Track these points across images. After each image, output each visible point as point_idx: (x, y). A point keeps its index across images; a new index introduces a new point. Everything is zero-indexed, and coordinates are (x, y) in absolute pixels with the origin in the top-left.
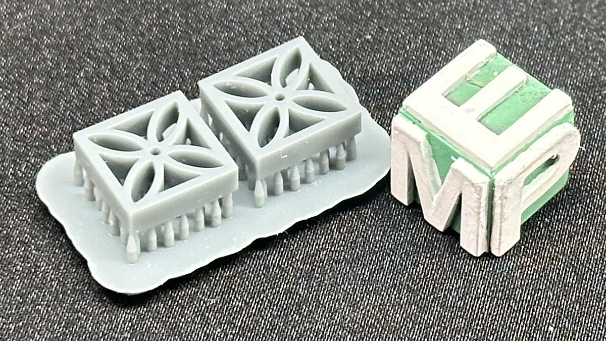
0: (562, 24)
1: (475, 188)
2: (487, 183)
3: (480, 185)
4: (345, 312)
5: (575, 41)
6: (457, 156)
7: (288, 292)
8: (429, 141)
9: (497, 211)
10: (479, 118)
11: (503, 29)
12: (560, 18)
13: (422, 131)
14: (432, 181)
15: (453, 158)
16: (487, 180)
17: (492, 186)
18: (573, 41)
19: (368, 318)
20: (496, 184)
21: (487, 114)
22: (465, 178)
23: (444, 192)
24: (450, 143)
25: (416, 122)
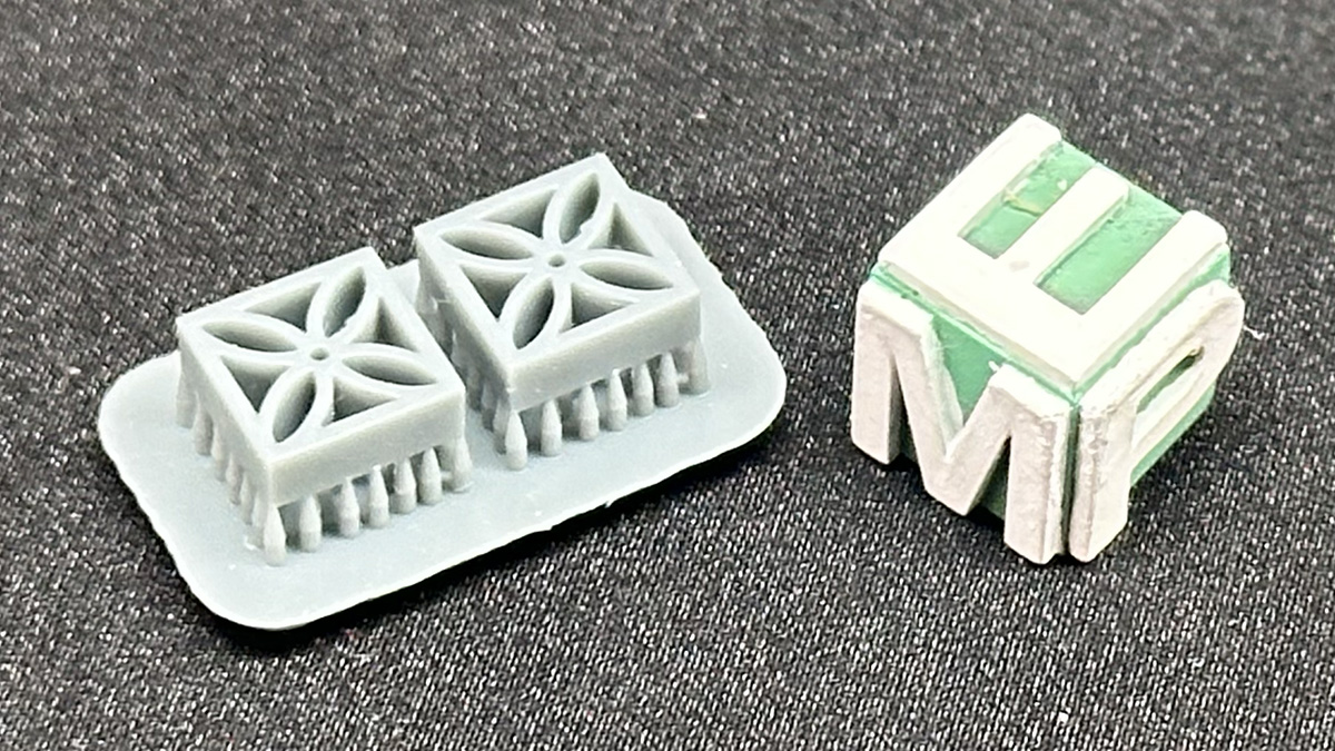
0: (1104, 91)
1: (1042, 426)
2: (1067, 415)
3: (1053, 419)
4: (639, 685)
5: (1130, 127)
6: (1000, 361)
7: (521, 641)
8: (938, 332)
9: (1084, 469)
10: (1039, 280)
11: (981, 102)
12: (1101, 79)
13: (923, 312)
14: (943, 413)
15: (992, 365)
16: (1067, 409)
17: (1076, 421)
18: (1126, 126)
19: (685, 698)
20: (1082, 414)
21: (1054, 271)
22: (1018, 406)
23: (971, 434)
24: (983, 336)
25: (909, 294)
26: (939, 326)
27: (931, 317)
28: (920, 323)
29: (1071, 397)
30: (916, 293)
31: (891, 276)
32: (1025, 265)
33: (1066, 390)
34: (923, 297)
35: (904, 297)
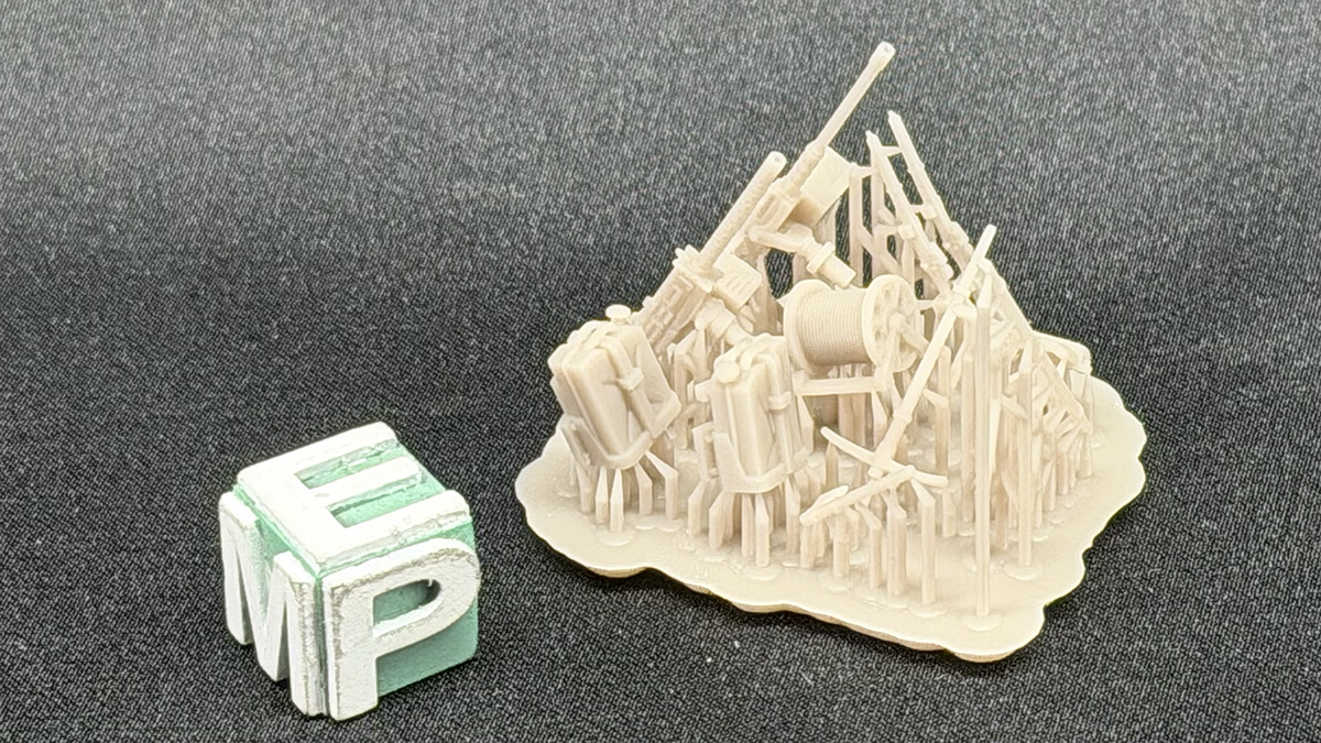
2: (312, 586)
3: (303, 586)
8: (258, 528)
10: (333, 510)
13: (253, 514)
16: (312, 581)
21: (348, 507)
25: (249, 503)
26: (259, 525)
27: (255, 518)
28: (249, 519)
29: (317, 573)
30: (254, 503)
31: (243, 491)
32: (327, 495)
33: (317, 569)
34: (258, 506)
35: (247, 504)
